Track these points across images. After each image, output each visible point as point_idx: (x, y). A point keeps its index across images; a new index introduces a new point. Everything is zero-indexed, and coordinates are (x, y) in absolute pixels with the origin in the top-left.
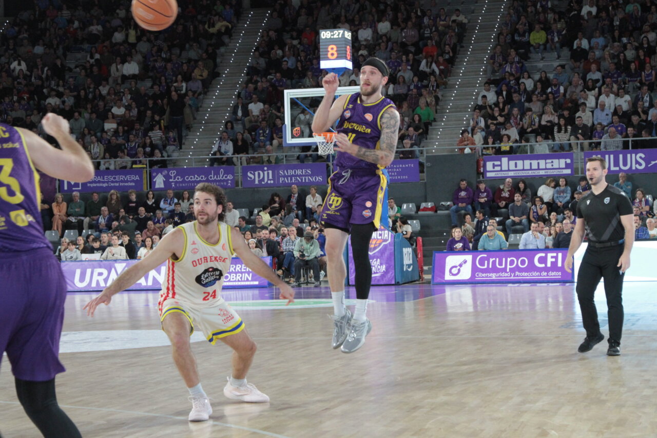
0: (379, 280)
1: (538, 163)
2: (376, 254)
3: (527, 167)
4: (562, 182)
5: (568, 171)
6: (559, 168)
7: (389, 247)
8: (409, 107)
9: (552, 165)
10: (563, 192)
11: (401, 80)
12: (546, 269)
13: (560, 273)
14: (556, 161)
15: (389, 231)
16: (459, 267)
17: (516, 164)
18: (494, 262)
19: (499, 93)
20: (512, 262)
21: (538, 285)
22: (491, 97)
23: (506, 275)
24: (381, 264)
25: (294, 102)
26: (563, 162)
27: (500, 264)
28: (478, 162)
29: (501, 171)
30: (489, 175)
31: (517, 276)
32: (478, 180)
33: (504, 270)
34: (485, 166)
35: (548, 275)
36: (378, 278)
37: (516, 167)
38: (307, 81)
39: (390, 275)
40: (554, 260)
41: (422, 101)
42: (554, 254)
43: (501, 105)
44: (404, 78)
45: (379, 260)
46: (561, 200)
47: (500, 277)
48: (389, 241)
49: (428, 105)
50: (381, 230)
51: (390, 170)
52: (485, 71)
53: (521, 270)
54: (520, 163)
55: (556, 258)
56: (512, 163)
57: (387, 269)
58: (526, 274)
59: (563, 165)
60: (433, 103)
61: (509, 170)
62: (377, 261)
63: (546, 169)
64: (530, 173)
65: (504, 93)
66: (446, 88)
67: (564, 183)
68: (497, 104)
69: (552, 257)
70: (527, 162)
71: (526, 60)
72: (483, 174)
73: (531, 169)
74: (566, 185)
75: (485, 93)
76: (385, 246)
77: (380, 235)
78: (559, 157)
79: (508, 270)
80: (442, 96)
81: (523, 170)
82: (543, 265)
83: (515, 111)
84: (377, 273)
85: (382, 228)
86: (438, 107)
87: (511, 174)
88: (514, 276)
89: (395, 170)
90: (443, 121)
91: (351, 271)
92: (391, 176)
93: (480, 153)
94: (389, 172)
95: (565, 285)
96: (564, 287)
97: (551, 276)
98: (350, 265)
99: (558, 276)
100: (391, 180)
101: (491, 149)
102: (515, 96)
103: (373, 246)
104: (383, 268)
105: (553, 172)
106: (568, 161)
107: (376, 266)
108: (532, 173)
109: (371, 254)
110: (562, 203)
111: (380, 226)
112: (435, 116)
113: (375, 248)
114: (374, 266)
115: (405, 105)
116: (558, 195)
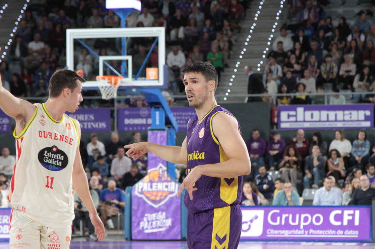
0: (164, 235)
1: (336, 115)
2: (162, 208)
3: (324, 118)
4: (361, 135)
5: (368, 124)
6: (358, 121)
7: (175, 200)
8: (201, 51)
9: (351, 117)
10: (362, 146)
11: (192, 22)
12: (342, 228)
13: (357, 232)
14: (354, 113)
15: (176, 182)
16: (249, 223)
17: (312, 115)
18: (287, 219)
19: (295, 39)
20: (306, 219)
21: (334, 244)
22: (288, 44)
23: (300, 232)
24: (167, 218)
25: (77, 43)
27: (294, 220)
28: (272, 112)
29: (296, 121)
30: (283, 125)
31: (312, 234)
32: (272, 131)
33: (298, 227)
34: (279, 116)
35: (344, 234)
36: (163, 233)
37: (312, 117)
38: (92, 20)
39: (176, 229)
40: (350, 218)
41: (215, 45)
42: (351, 212)
43: (297, 52)
44: (195, 20)
45: (164, 214)
46: (359, 154)
47: (293, 234)
48: (176, 193)
49: (220, 49)
50: (167, 181)
51: (179, 118)
52: (281, 16)
53: (315, 228)
54: (316, 113)
55: (353, 215)
56: (308, 113)
57: (173, 223)
58: (320, 232)
59: (362, 117)
60: (226, 47)
61: (304, 121)
62: (162, 214)
63: (344, 121)
64: (327, 125)
65: (301, 39)
66: (239, 32)
67: (364, 137)
68: (293, 51)
69: (349, 215)
70: (324, 113)
71: (325, 5)
72: (278, 124)
73: (328, 121)
74: (365, 139)
76: (172, 199)
77: (167, 187)
78: (357, 109)
79: (302, 227)
80: (236, 40)
81: (320, 121)
82: (339, 223)
83: (313, 59)
84: (162, 227)
85: (169, 179)
86: (231, 53)
87: (307, 125)
88: (308, 234)
89: (183, 118)
90: (236, 68)
91: (134, 225)
92: (179, 124)
93: (275, 103)
94: (177, 120)
95: (362, 245)
96: (361, 247)
97: (348, 235)
98: (134, 219)
99: (355, 235)
100: (180, 129)
101: (285, 99)
102: (314, 45)
103: (158, 198)
104: (169, 222)
105: (351, 124)
106: (368, 113)
107: (161, 220)
108: (329, 124)
109: (156, 206)
110: (361, 158)
111: (167, 177)
112: (227, 61)
113: (160, 201)
114: (159, 220)
115: (196, 49)
116: (356, 149)
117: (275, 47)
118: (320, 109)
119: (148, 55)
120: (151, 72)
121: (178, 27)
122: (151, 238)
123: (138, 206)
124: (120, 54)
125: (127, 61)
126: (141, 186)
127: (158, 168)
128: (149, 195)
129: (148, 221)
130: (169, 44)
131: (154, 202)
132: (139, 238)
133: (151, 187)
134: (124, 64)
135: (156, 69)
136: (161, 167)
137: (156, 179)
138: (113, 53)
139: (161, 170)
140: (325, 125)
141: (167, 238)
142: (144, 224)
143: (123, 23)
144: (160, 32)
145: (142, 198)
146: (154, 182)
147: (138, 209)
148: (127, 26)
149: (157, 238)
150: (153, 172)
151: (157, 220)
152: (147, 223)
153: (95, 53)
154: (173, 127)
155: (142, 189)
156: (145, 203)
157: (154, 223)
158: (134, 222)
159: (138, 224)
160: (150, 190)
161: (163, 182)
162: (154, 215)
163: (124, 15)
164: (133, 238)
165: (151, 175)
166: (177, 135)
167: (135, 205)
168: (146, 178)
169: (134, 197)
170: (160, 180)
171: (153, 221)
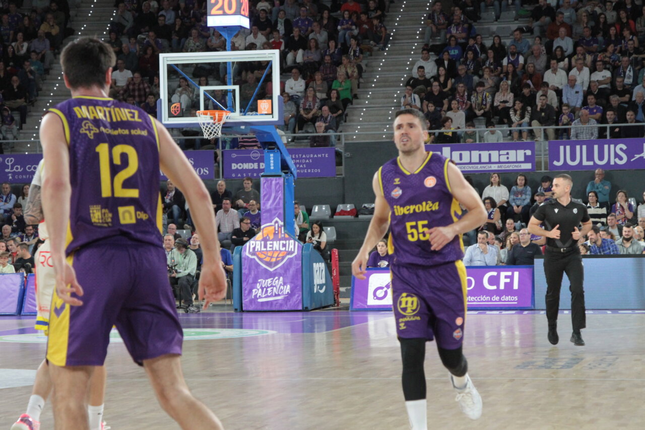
0: (281, 305)
1: (490, 155)
2: (278, 271)
3: (475, 159)
4: (520, 180)
5: (528, 166)
6: (517, 162)
7: (295, 262)
8: (324, 79)
9: (508, 158)
10: (521, 193)
11: (312, 44)
12: (498, 292)
13: (516, 298)
14: (512, 153)
15: (295, 240)
16: (385, 289)
17: (461, 155)
19: (439, 63)
21: (488, 312)
22: (430, 69)
24: (285, 284)
25: (172, 71)
26: (521, 154)
35: (500, 301)
36: (280, 302)
37: (461, 159)
38: (191, 42)
39: (297, 298)
40: (508, 280)
41: (341, 71)
42: (509, 274)
43: (442, 79)
44: (316, 41)
45: (281, 278)
46: (518, 203)
48: (296, 253)
49: (348, 76)
50: (285, 239)
51: (298, 161)
52: (422, 34)
54: (466, 154)
55: (512, 277)
56: (456, 154)
57: (292, 290)
58: (472, 298)
59: (521, 158)
60: (355, 74)
62: (279, 279)
63: (499, 162)
64: (479, 167)
65: (446, 63)
66: (371, 55)
67: (523, 182)
68: (436, 78)
69: (506, 277)
70: (475, 154)
71: (475, 21)
73: (480, 163)
74: (525, 185)
75: (421, 63)
76: (291, 260)
77: (284, 245)
78: (516, 147)
80: (366, 65)
81: (470, 163)
82: (494, 287)
83: (461, 87)
84: (279, 295)
85: (287, 236)
86: (361, 80)
89: (304, 161)
90: (367, 99)
91: (245, 293)
92: (298, 168)
94: (296, 164)
95: (522, 314)
96: (521, 315)
97: (505, 301)
98: (244, 285)
99: (514, 301)
100: (298, 173)
102: (461, 69)
103: (274, 260)
104: (287, 289)
105: (508, 167)
106: (528, 152)
107: (278, 287)
108: (481, 167)
109: (271, 270)
110: (520, 208)
111: (284, 234)
112: (357, 91)
113: (277, 263)
114: (275, 286)
115: (318, 76)
116: (515, 197)
117: (415, 73)
118: (470, 148)
119: (260, 84)
120: (263, 105)
121: (296, 50)
122: (265, 308)
123: (250, 270)
124: (225, 84)
125: (234, 91)
126: (254, 244)
127: (273, 223)
128: (262, 256)
129: (262, 288)
130: (285, 71)
131: (269, 264)
132: (251, 308)
133: (265, 246)
134: (230, 95)
135: (270, 101)
136: (277, 222)
137: (272, 237)
138: (216, 82)
139: (277, 225)
140: (477, 167)
141: (285, 308)
142: (257, 292)
143: (228, 45)
144: (273, 56)
145: (254, 259)
146: (269, 240)
147: (250, 273)
149: (274, 308)
150: (267, 228)
151: (272, 286)
152: (260, 290)
153: (193, 82)
154: (291, 173)
155: (254, 248)
156: (259, 265)
157: (269, 290)
158: (245, 289)
159: (250, 292)
160: (263, 249)
161: (280, 240)
162: (269, 280)
163: (230, 35)
164: (244, 309)
165: (265, 232)
166: (295, 182)
167: (246, 269)
168: (259, 236)
169: (245, 259)
170: (276, 238)
171: (268, 287)
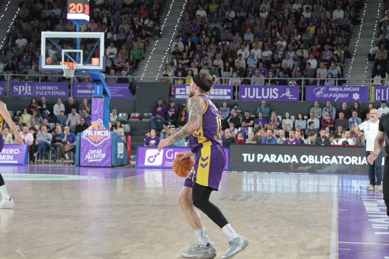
0: (100, 164)
2: (100, 146)
4: (225, 104)
5: (229, 97)
6: (223, 95)
7: (108, 142)
8: (126, 49)
9: (219, 93)
10: (225, 111)
11: (122, 30)
14: (221, 90)
15: (109, 131)
16: (154, 157)
19: (185, 44)
24: (103, 153)
25: (48, 41)
26: (225, 91)
28: (170, 88)
29: (185, 94)
30: (177, 97)
32: (170, 100)
34: (175, 91)
36: (100, 162)
39: (108, 160)
43: (187, 52)
44: (123, 29)
45: (101, 150)
46: (223, 116)
48: (109, 137)
50: (104, 130)
51: (112, 90)
52: (177, 28)
57: (106, 156)
59: (226, 93)
62: (100, 150)
63: (215, 95)
65: (190, 43)
67: (226, 105)
68: (184, 51)
72: (174, 96)
74: (227, 106)
76: (106, 141)
77: (103, 133)
78: (223, 88)
83: (197, 56)
84: (99, 159)
85: (105, 128)
86: (146, 50)
89: (115, 90)
90: (149, 60)
91: (82, 157)
92: (112, 94)
93: (172, 82)
94: (110, 91)
98: (81, 153)
100: (112, 97)
101: (180, 80)
102: (198, 47)
103: (97, 140)
105: (219, 97)
106: (229, 91)
107: (99, 154)
109: (96, 145)
111: (103, 127)
112: (144, 55)
113: (99, 142)
114: (98, 154)
115: (124, 47)
116: (222, 113)
119: (93, 50)
120: (95, 60)
122: (92, 165)
123: (85, 145)
124: (76, 49)
125: (80, 53)
126: (87, 132)
127: (97, 121)
129: (91, 155)
130: (107, 43)
131: (95, 142)
132: (85, 165)
133: (93, 133)
134: (78, 55)
135: (98, 59)
137: (97, 128)
138: (71, 48)
139: (99, 122)
141: (102, 165)
142: (88, 156)
143: (78, 29)
144: (101, 35)
145: (87, 140)
146: (95, 130)
147: (85, 147)
148: (80, 31)
149: (96, 165)
150: (94, 124)
151: (96, 154)
152: (90, 156)
153: (59, 47)
154: (108, 96)
155: (87, 134)
156: (89, 143)
157: (94, 156)
158: (82, 155)
159: (85, 156)
160: (92, 135)
161: (101, 130)
162: (94, 151)
163: (79, 24)
164: (81, 165)
165: (93, 126)
166: (110, 101)
167: (82, 144)
168: (90, 128)
169: (82, 139)
170: (99, 129)
171: (94, 154)
